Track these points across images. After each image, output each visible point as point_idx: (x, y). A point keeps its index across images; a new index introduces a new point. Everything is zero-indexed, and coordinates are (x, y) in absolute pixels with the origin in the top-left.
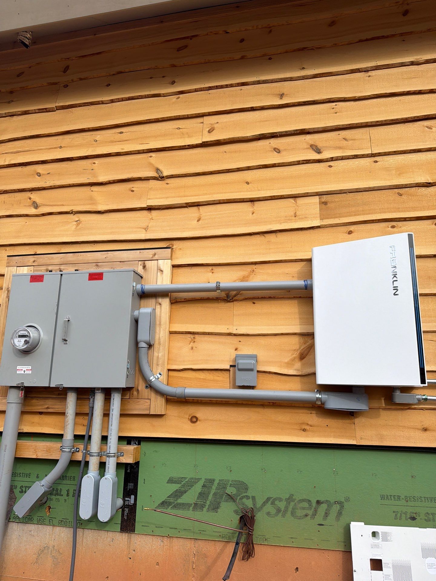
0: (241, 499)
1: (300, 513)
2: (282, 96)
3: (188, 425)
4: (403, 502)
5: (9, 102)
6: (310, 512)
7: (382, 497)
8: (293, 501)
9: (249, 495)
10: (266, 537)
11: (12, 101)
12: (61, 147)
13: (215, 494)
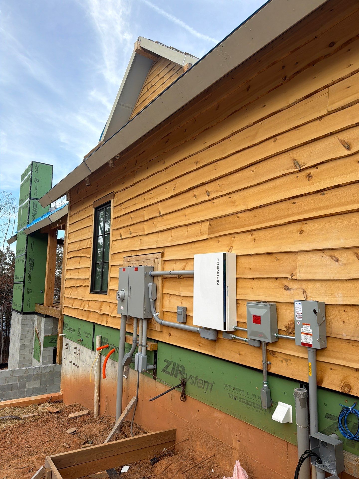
0: (183, 374)
1: (200, 385)
2: (197, 163)
3: (168, 337)
4: (232, 389)
5: (123, 183)
6: (202, 386)
7: (225, 385)
8: (197, 379)
9: (185, 373)
10: (190, 393)
11: (124, 182)
12: (136, 204)
13: (176, 369)
